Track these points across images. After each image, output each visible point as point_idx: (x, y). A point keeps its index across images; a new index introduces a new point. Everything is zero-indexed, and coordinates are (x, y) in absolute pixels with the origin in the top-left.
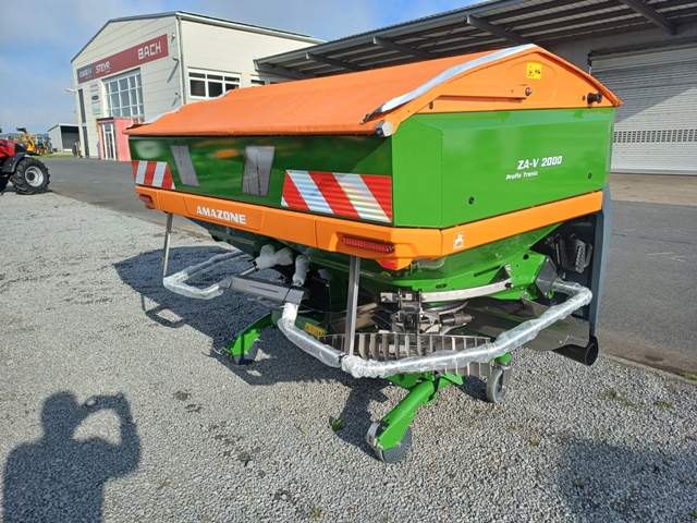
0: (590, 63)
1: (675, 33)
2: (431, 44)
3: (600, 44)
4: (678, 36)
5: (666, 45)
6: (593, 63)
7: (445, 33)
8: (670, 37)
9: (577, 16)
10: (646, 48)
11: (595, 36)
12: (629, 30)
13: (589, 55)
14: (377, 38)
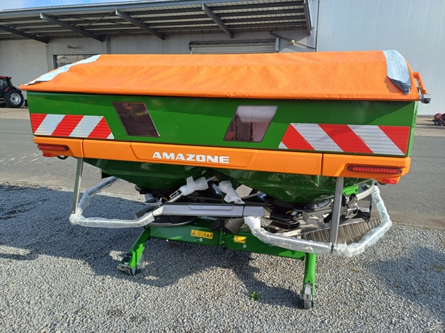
0: (190, 49)
1: (232, 37)
2: (87, 25)
3: (195, 38)
4: (234, 39)
5: (229, 43)
6: (192, 49)
7: (98, 18)
8: (231, 39)
9: (183, 20)
10: (219, 44)
11: (191, 33)
12: (210, 32)
13: (190, 44)
14: (43, 14)
